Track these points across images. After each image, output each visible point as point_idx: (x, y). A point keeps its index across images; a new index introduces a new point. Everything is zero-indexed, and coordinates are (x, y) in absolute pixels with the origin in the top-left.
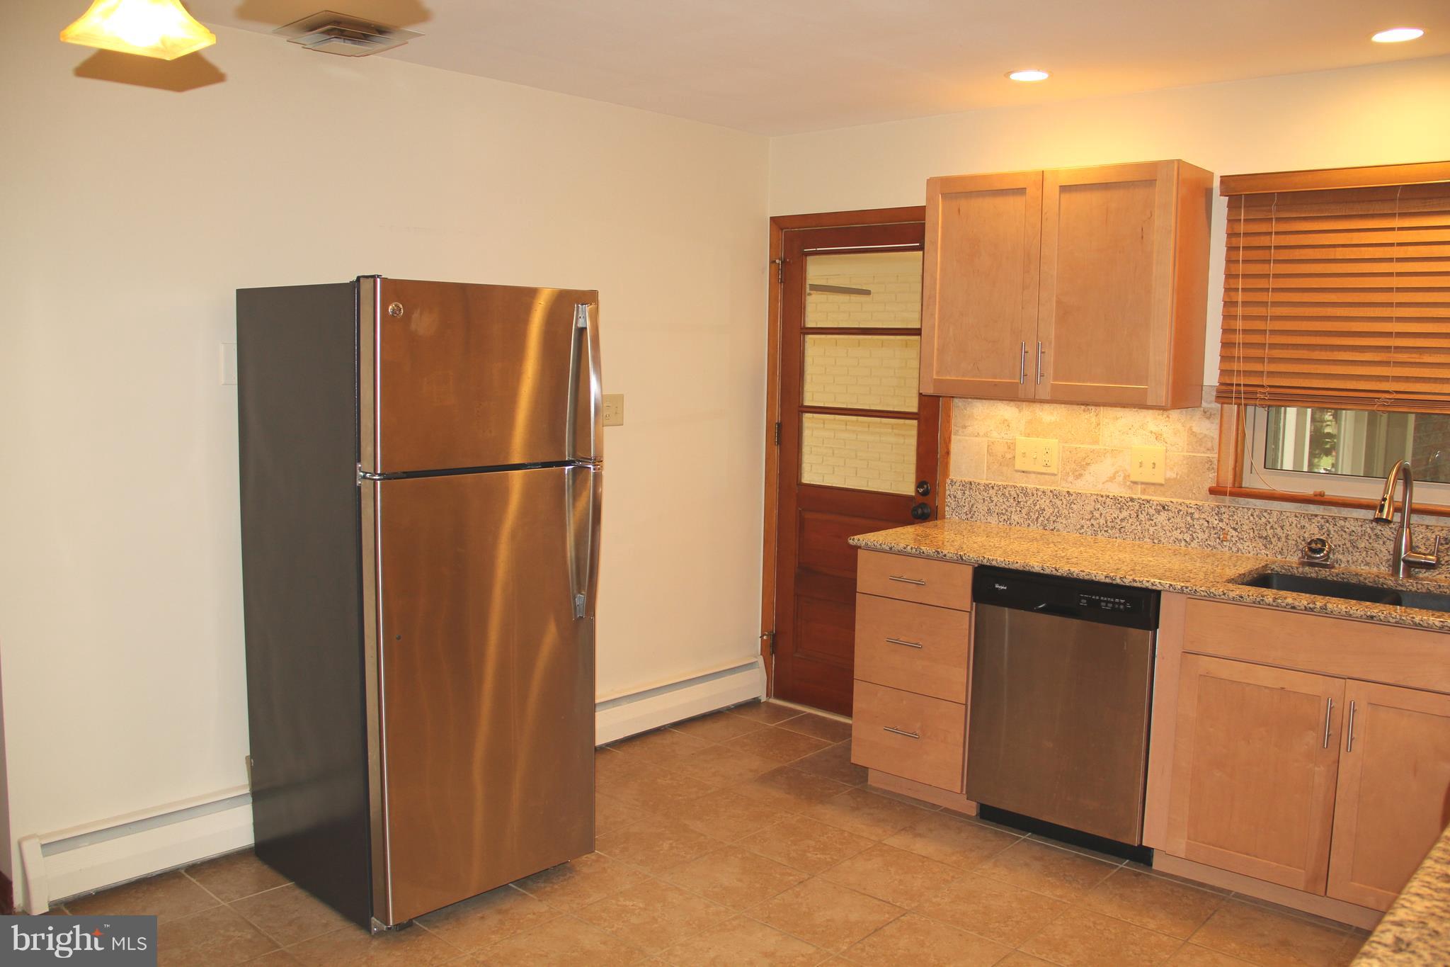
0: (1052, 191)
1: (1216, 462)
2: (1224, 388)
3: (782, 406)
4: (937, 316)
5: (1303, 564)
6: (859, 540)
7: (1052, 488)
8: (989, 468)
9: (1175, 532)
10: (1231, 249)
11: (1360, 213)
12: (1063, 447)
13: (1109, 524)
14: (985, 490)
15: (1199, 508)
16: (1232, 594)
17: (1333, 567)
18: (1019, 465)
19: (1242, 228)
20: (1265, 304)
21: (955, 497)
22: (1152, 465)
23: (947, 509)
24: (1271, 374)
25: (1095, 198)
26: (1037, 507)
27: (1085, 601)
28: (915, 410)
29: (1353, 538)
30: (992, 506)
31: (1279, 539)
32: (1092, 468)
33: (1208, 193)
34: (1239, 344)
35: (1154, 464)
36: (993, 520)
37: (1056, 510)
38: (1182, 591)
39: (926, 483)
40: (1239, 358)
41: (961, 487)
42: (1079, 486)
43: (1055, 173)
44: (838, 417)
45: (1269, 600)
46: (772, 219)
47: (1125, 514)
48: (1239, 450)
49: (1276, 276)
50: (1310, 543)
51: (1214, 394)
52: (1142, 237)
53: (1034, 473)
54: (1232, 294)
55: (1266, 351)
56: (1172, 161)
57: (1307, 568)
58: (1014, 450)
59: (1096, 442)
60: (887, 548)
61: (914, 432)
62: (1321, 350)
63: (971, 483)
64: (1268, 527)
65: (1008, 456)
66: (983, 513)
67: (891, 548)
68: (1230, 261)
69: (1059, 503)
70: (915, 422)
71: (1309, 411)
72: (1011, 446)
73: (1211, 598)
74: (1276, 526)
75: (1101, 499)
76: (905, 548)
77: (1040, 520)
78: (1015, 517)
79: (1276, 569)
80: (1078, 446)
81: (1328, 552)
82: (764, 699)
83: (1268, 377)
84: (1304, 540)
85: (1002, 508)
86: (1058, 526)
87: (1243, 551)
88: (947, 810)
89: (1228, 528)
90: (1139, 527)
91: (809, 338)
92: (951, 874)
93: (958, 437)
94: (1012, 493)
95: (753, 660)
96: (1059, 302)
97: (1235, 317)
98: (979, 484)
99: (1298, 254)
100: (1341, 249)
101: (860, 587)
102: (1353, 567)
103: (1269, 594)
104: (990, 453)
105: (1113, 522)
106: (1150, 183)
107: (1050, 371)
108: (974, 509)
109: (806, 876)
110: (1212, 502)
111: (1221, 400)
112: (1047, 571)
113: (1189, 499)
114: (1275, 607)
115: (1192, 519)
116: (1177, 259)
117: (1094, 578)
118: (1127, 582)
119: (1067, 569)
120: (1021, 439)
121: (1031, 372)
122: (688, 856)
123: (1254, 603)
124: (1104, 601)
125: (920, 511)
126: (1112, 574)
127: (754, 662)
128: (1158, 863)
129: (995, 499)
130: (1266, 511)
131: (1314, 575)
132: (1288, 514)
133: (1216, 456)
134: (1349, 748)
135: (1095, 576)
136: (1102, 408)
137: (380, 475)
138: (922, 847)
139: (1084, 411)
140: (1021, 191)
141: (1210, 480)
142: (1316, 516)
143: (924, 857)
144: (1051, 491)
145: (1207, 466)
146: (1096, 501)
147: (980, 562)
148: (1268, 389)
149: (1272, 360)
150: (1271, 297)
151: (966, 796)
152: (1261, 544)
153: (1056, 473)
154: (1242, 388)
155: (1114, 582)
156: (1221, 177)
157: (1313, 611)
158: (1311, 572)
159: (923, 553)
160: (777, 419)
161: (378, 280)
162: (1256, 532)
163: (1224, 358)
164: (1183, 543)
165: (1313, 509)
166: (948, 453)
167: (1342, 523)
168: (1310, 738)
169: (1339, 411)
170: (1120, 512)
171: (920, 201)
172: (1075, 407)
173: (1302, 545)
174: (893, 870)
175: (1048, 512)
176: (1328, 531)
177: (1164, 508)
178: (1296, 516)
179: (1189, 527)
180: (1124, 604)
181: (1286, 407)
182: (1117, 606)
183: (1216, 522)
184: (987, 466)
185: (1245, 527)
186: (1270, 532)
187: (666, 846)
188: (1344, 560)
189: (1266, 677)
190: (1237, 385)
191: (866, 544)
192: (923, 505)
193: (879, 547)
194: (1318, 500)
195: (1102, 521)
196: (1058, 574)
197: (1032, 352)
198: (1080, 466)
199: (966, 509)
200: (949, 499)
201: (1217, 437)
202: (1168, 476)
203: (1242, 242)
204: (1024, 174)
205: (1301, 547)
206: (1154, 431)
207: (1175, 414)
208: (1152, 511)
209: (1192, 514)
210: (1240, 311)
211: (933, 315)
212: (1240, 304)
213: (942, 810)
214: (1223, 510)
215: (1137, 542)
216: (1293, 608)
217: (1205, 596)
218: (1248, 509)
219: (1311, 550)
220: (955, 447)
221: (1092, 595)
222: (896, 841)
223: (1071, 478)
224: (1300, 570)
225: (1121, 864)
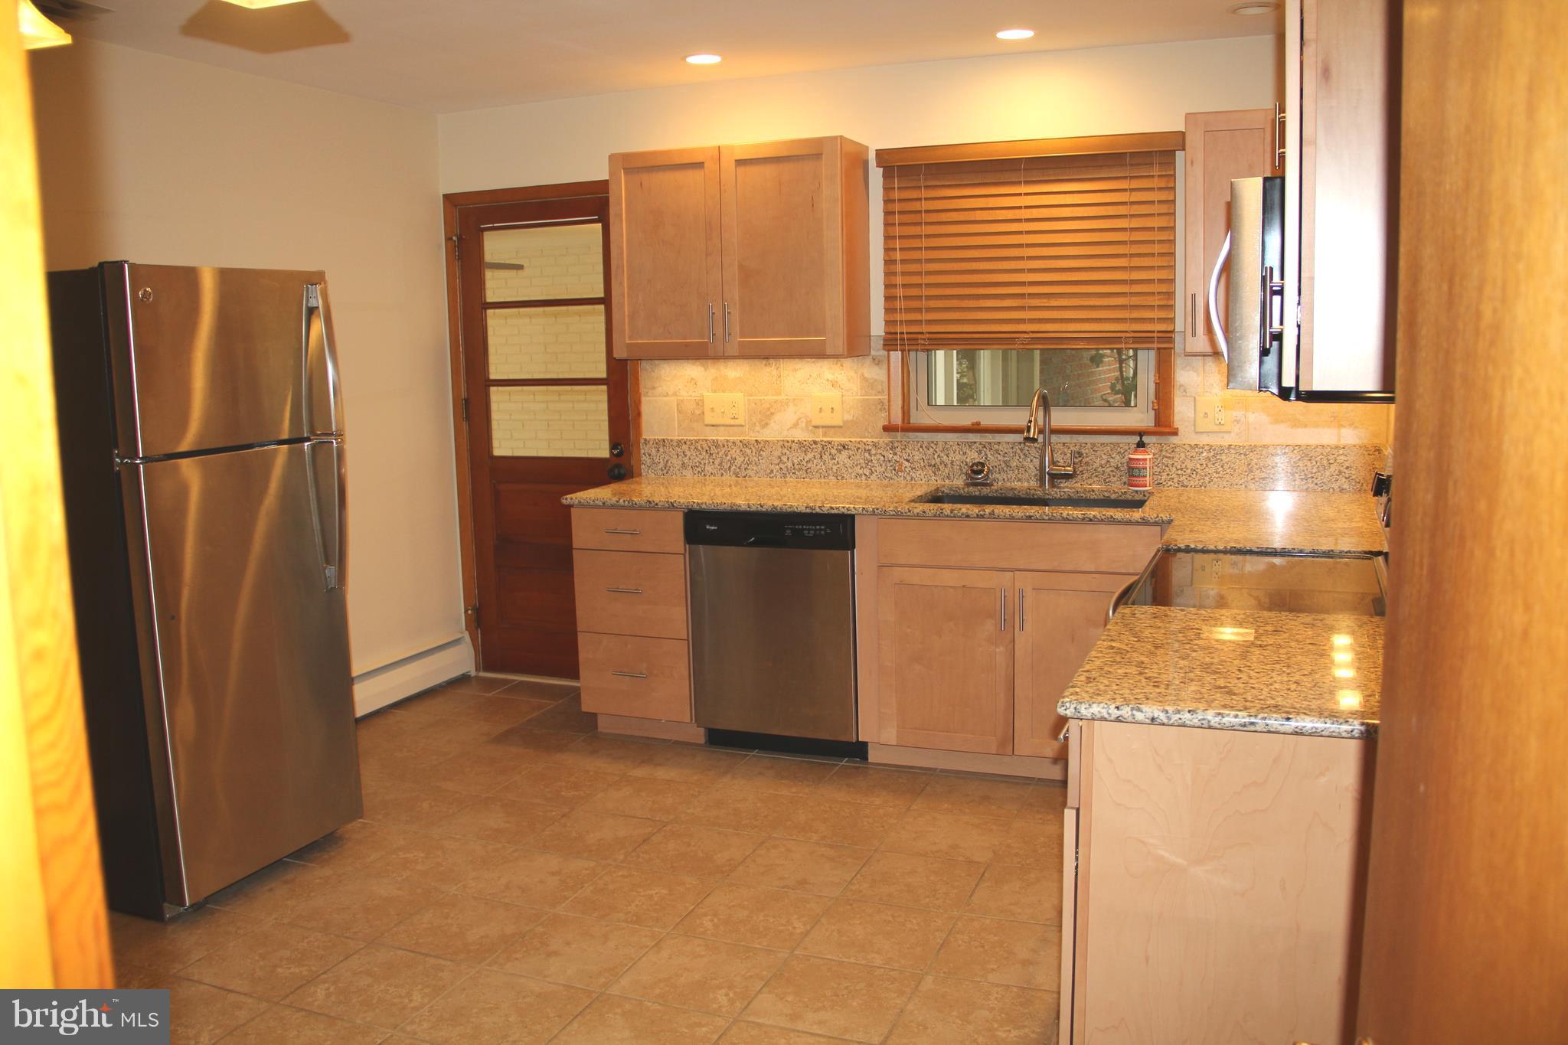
0: (728, 164)
1: (887, 403)
2: (890, 336)
3: (467, 382)
4: (626, 285)
5: (968, 485)
6: (571, 499)
7: (741, 438)
8: (680, 425)
9: (856, 468)
10: (888, 213)
11: (993, 181)
12: (749, 400)
13: (797, 467)
14: (678, 446)
15: (875, 445)
16: (916, 511)
17: (992, 485)
18: (709, 420)
19: (896, 195)
20: (919, 261)
21: (650, 455)
22: (830, 410)
23: (643, 466)
24: (929, 322)
25: (769, 170)
26: (729, 458)
27: (790, 531)
28: (604, 375)
29: (1006, 459)
30: (686, 460)
31: (946, 466)
32: (777, 417)
33: (866, 163)
34: (900, 297)
35: (832, 409)
36: (688, 473)
37: (747, 459)
38: (873, 513)
39: (620, 444)
40: (901, 309)
41: (655, 445)
42: (767, 435)
43: (731, 148)
44: (525, 388)
45: (948, 512)
46: (446, 197)
47: (810, 456)
48: (905, 391)
49: (927, 236)
50: (972, 466)
51: (882, 342)
52: (813, 205)
53: (723, 426)
54: (891, 253)
55: (924, 302)
56: (835, 138)
57: (971, 488)
58: (703, 406)
59: (779, 394)
60: (601, 504)
61: (605, 397)
62: (969, 299)
63: (664, 441)
64: (936, 456)
65: (697, 412)
66: (678, 467)
67: (604, 503)
68: (887, 224)
69: (748, 451)
70: (604, 388)
71: (955, 352)
72: (700, 403)
73: (898, 515)
74: (942, 455)
75: (787, 445)
76: (617, 502)
77: (732, 469)
78: (709, 468)
79: (946, 491)
80: (762, 398)
81: (988, 473)
82: (473, 673)
83: (926, 324)
84: (967, 465)
85: (696, 461)
86: (749, 472)
87: (916, 479)
88: (677, 742)
89: (902, 460)
90: (823, 467)
91: (490, 312)
92: (697, 790)
93: (648, 398)
94: (704, 446)
95: (460, 636)
96: (741, 267)
97: (895, 274)
98: (672, 441)
99: (944, 217)
100: (979, 212)
101: (577, 542)
102: (1008, 484)
103: (947, 507)
104: (679, 411)
105: (799, 464)
106: (818, 156)
107: (737, 329)
108: (669, 464)
109: (567, 810)
110: (886, 439)
111: (886, 347)
112: (754, 508)
113: (865, 437)
114: (953, 517)
115: (870, 455)
116: (844, 225)
117: (796, 510)
118: (825, 510)
119: (771, 504)
120: (706, 394)
121: (719, 331)
122: (451, 811)
123: (935, 516)
124: (806, 529)
125: (616, 471)
126: (811, 505)
127: (460, 639)
128: (873, 756)
129: (688, 453)
130: (933, 442)
131: (977, 493)
132: (952, 443)
133: (887, 397)
134: (1021, 628)
135: (797, 508)
136: (781, 360)
137: (141, 459)
138: (662, 773)
139: (766, 365)
140: (700, 165)
141: (883, 422)
142: (975, 443)
143: (668, 781)
144: (740, 441)
145: (880, 407)
146: (783, 447)
147: (690, 507)
148: (927, 335)
149: (929, 310)
150: (924, 255)
151: (696, 725)
152: (930, 472)
153: (743, 424)
154: (905, 336)
155: (814, 512)
156: (876, 150)
157: (984, 518)
158: (974, 491)
159: (636, 504)
160: (464, 394)
161: (126, 265)
162: (926, 461)
163: (887, 310)
164: (864, 477)
165: (972, 437)
166: (639, 414)
167: (996, 447)
168: (989, 627)
169: (977, 351)
170: (806, 455)
171: (602, 174)
172: (757, 362)
173: (965, 469)
174: (643, 794)
175: (739, 460)
176: (986, 455)
177: (844, 447)
178: (958, 444)
179: (868, 462)
180: (825, 530)
181: (935, 350)
182: (818, 532)
183: (891, 456)
184: (678, 423)
185: (916, 458)
186: (938, 460)
187: (425, 805)
188: (1001, 478)
189: (950, 578)
190: (900, 333)
191: (580, 502)
192: (618, 466)
193: (592, 503)
194: (976, 429)
195: (790, 464)
196: (763, 510)
197: (719, 314)
198: (765, 416)
199: (661, 465)
200: (644, 458)
201: (885, 379)
202: (845, 419)
203: (897, 207)
204: (703, 150)
205: (965, 471)
206: (830, 379)
207: (848, 363)
208: (834, 451)
209: (869, 450)
210: (899, 268)
211: (621, 284)
212: (898, 262)
213: (673, 743)
214: (896, 444)
215: (823, 480)
216: (968, 516)
217: (894, 515)
218: (918, 442)
219: (973, 471)
220: (645, 409)
221: (795, 526)
222: (641, 772)
223: (757, 428)
224: (966, 490)
225: (842, 762)
